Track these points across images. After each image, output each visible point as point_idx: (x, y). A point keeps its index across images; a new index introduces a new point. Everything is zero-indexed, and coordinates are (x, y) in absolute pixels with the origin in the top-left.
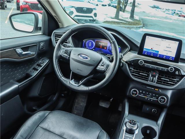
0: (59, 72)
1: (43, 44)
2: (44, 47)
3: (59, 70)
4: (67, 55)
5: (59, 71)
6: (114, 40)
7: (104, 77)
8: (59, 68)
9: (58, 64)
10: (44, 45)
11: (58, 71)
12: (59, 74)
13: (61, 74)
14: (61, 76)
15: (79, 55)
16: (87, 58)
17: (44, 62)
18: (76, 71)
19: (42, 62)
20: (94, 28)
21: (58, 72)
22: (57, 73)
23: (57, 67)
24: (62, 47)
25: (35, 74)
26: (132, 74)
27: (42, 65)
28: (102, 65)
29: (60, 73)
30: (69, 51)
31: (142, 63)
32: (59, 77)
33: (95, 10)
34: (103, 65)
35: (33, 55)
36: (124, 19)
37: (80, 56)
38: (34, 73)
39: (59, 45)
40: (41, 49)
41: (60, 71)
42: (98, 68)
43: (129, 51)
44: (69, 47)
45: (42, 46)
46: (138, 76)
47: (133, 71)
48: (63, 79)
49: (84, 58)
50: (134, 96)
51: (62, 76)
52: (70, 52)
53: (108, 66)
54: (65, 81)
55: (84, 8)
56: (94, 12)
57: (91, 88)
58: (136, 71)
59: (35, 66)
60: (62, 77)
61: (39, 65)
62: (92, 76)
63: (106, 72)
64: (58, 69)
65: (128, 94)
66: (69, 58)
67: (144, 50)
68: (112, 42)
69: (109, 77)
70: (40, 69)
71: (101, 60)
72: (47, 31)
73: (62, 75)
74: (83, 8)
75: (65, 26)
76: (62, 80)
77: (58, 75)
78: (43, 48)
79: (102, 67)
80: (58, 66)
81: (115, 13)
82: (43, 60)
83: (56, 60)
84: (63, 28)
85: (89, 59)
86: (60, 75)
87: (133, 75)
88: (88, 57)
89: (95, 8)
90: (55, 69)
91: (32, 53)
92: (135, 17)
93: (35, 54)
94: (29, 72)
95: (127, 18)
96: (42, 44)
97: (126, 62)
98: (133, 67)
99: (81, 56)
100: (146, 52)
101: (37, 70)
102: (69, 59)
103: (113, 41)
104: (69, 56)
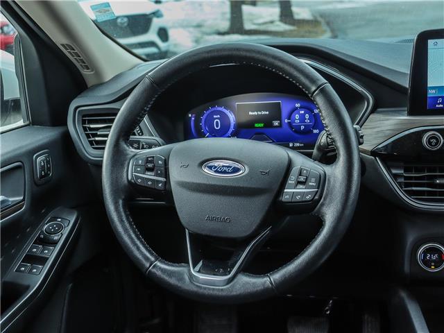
0: (141, 246)
1: (42, 157)
2: (49, 169)
3: (139, 239)
4: (157, 175)
5: (138, 243)
6: (323, 80)
7: (320, 223)
8: (135, 232)
9: (128, 219)
10: (48, 162)
11: (135, 244)
12: (141, 252)
13: (149, 251)
14: (153, 259)
15: (201, 164)
16: (236, 170)
17: (60, 227)
18: (207, 228)
19: (52, 225)
20: (235, 53)
21: (138, 248)
22: (132, 252)
23: (126, 230)
24: (131, 151)
25: (37, 278)
26: (405, 191)
27: (56, 238)
28: (299, 183)
29: (146, 248)
30: (161, 159)
31: (436, 144)
32: (143, 265)
33: (158, 17)
34: (302, 179)
35: (18, 206)
36: (262, 28)
37: (206, 170)
38: (34, 274)
39: (116, 145)
40: (42, 177)
41: (141, 242)
42: (285, 198)
43: (373, 112)
44: (150, 147)
45: (42, 168)
46: (429, 193)
47: (406, 178)
48: (161, 269)
49: (225, 172)
50: (433, 269)
51: (156, 260)
52: (166, 163)
53: (322, 181)
54: (171, 274)
55: (119, 20)
56: (156, 23)
57: (277, 276)
58: (416, 178)
59: (30, 247)
60: (158, 263)
61: (46, 242)
62: (267, 232)
63: (323, 205)
64: (133, 236)
65: (407, 268)
66: (167, 183)
67: (431, 93)
68: (313, 88)
69: (339, 219)
70: (52, 254)
71: (290, 165)
72: (45, 110)
73: (152, 254)
74: (117, 18)
75: (108, 75)
76: (159, 273)
77: (140, 257)
78: (46, 175)
79: (301, 189)
80: (131, 225)
81: (228, 16)
82: (54, 219)
83: (116, 204)
84: (101, 84)
85: (244, 171)
86: (147, 259)
87: (410, 193)
88: (239, 166)
89: (158, 11)
90: (122, 238)
91: (11, 199)
92: (298, 14)
93: (23, 200)
94: (11, 275)
95: (272, 22)
96: (40, 160)
97: (373, 153)
98: (402, 164)
99: (210, 168)
100: (440, 100)
101: (43, 261)
102: (165, 190)
103: (320, 83)
104: (166, 178)
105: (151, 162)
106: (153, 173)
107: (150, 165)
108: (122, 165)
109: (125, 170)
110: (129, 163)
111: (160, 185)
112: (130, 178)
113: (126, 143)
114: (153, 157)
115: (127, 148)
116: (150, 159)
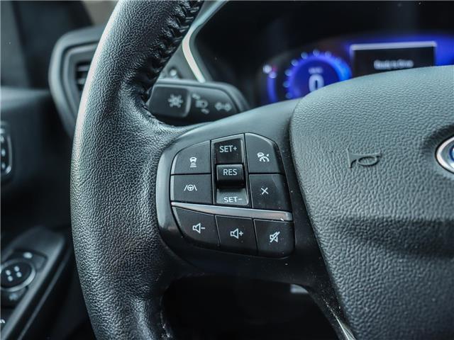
4: (258, 202)
30: (263, 147)
104: (290, 210)
105: (232, 158)
106: (241, 198)
107: (229, 170)
108: (133, 178)
109: (145, 193)
110: (154, 171)
111: (274, 237)
112: (162, 220)
113: (138, 105)
114: (236, 142)
115: (146, 122)
116: (224, 149)
